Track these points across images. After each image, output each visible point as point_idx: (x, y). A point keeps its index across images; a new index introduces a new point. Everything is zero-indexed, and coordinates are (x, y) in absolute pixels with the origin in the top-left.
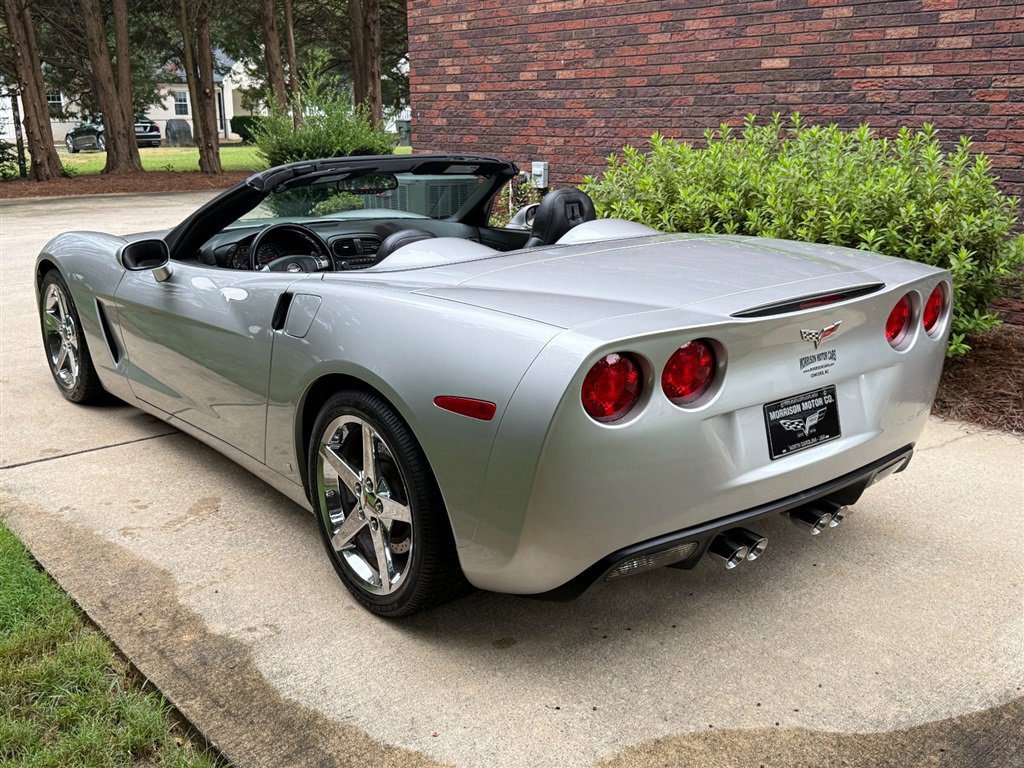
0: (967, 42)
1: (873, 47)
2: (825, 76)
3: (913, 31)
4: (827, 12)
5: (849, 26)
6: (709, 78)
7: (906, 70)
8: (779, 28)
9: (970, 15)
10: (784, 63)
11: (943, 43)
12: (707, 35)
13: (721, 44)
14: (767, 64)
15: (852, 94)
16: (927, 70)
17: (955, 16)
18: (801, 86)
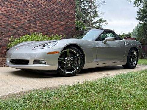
0: (40, 27)
1: (30, 26)
2: (24, 29)
3: (34, 25)
4: (23, 20)
5: (26, 23)
6: (3, 27)
7: (34, 30)
8: (16, 21)
9: (40, 24)
10: (17, 26)
11: (38, 27)
12: (2, 20)
13: (5, 22)
14: (14, 26)
15: (28, 32)
16: (37, 30)
17: (39, 24)
18: (20, 30)
